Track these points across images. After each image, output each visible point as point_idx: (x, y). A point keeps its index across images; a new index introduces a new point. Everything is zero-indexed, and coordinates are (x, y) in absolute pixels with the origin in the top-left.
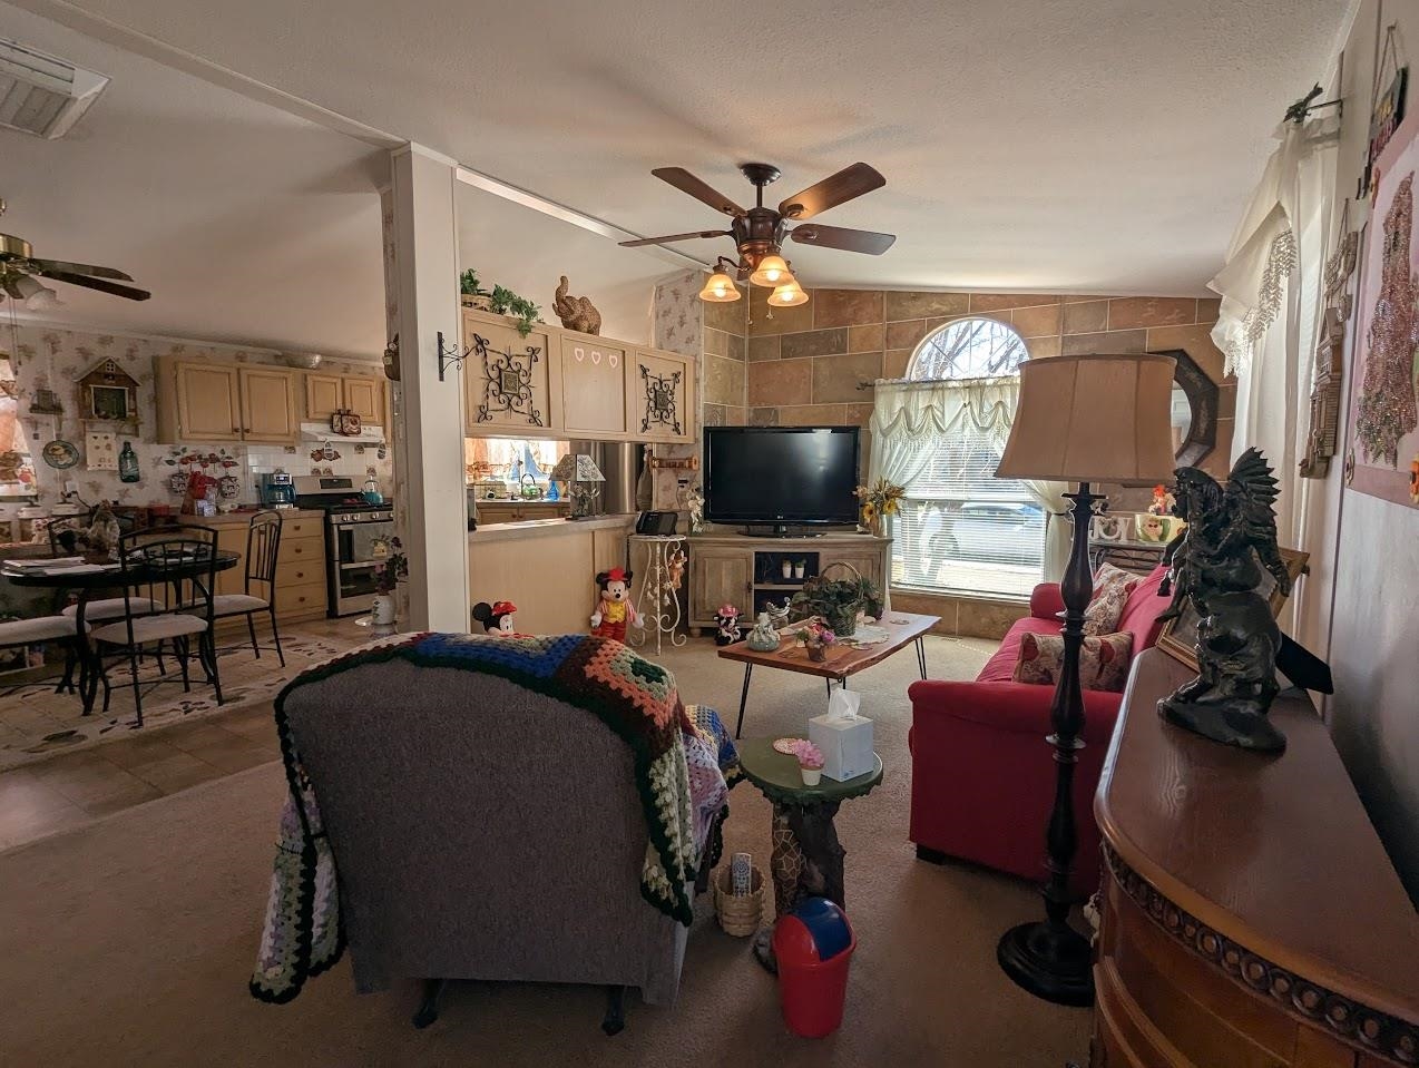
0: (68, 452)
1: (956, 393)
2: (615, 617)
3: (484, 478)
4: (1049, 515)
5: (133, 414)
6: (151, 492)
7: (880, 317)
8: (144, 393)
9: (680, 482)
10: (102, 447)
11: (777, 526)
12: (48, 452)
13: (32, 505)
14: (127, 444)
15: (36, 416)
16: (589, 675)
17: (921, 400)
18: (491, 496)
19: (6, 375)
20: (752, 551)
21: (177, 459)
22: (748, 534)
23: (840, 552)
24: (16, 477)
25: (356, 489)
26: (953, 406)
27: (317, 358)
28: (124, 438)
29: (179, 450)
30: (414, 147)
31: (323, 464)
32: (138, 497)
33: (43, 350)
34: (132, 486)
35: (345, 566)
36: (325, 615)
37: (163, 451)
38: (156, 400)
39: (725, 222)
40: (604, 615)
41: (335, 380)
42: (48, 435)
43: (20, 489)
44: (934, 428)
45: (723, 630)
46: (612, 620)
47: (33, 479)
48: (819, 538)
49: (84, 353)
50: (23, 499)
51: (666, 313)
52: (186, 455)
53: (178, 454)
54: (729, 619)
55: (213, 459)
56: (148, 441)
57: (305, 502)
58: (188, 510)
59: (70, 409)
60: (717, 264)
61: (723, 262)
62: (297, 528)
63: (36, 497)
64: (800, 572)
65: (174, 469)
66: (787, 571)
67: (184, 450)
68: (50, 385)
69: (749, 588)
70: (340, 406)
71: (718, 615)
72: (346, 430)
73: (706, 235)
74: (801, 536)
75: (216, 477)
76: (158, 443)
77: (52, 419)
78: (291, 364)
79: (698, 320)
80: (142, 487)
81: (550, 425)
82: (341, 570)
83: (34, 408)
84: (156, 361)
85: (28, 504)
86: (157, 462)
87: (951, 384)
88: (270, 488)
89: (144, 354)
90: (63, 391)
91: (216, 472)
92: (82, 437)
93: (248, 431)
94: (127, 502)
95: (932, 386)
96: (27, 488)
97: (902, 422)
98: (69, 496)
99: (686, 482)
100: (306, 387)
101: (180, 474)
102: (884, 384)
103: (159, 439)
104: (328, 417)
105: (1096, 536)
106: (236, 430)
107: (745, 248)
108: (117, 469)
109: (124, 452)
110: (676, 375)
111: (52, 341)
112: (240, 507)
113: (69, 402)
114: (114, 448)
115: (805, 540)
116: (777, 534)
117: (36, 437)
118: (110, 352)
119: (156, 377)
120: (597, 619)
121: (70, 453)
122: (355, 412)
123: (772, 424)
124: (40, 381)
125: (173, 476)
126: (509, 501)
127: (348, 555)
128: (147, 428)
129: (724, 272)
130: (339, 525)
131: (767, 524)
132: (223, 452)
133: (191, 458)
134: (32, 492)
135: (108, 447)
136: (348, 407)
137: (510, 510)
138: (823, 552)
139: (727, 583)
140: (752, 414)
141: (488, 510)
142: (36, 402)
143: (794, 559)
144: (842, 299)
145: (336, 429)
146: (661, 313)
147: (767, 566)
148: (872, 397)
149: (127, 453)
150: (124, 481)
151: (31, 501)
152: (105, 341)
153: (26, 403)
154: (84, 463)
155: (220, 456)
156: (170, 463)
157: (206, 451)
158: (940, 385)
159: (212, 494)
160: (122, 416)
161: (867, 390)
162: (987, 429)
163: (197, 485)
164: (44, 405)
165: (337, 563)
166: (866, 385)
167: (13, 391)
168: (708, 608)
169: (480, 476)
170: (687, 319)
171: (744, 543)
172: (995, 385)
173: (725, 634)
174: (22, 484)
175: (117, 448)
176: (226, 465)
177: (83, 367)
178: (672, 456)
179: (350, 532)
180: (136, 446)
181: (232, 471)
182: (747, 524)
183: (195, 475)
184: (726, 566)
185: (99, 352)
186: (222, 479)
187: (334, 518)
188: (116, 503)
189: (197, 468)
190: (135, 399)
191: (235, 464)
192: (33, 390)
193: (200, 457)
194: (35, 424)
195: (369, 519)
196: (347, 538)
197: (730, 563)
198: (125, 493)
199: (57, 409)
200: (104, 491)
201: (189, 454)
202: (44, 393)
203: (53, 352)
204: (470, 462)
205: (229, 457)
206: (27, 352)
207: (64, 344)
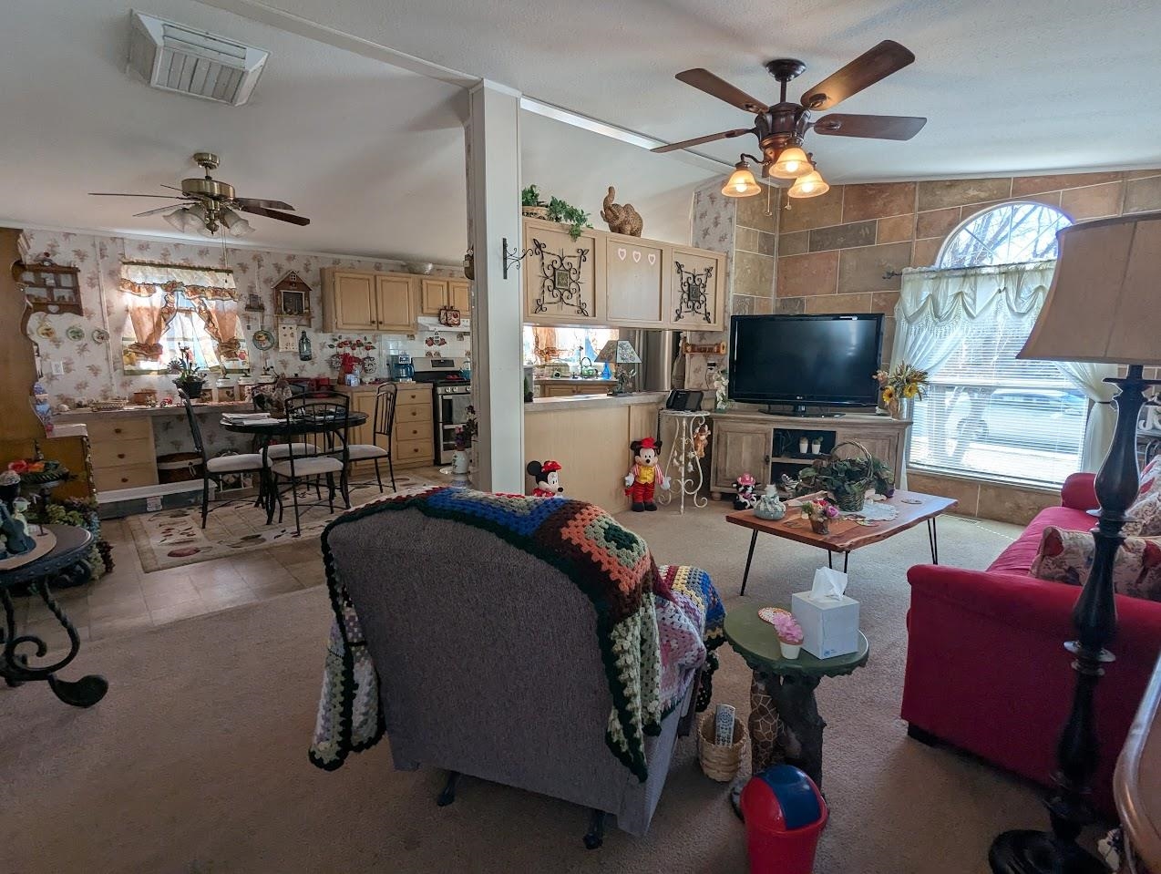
0: (268, 338)
1: (990, 279)
2: (646, 478)
3: (553, 361)
4: (1092, 403)
5: (307, 311)
6: (318, 369)
7: (911, 208)
8: (314, 295)
9: (709, 365)
10: (289, 334)
11: (796, 405)
12: (256, 338)
13: (246, 376)
14: (304, 333)
15: (249, 313)
16: (564, 537)
17: (952, 287)
18: (557, 375)
19: (230, 284)
20: (770, 428)
21: (336, 344)
22: (769, 413)
23: (856, 431)
24: (236, 356)
25: (456, 368)
26: (986, 292)
27: (430, 266)
28: (302, 329)
29: (337, 337)
30: (487, 83)
31: (435, 348)
32: (311, 371)
33: (253, 266)
34: (307, 363)
35: (447, 427)
36: (432, 463)
37: (326, 338)
38: (322, 300)
39: (747, 119)
40: (636, 477)
41: (442, 283)
42: (256, 327)
43: (239, 364)
44: (964, 314)
45: (741, 497)
46: (643, 482)
47: (247, 357)
48: (837, 419)
49: (278, 267)
50: (241, 371)
51: (703, 215)
52: (341, 341)
53: (335, 340)
54: (746, 487)
55: (359, 344)
56: (316, 331)
57: (420, 377)
58: (342, 381)
59: (269, 308)
60: (740, 161)
61: (746, 159)
62: (413, 397)
63: (249, 370)
64: (816, 449)
65: (333, 351)
66: (804, 447)
67: (340, 337)
68: (257, 291)
69: (767, 460)
70: (446, 304)
71: (737, 483)
72: (450, 322)
73: (731, 134)
74: (818, 416)
75: (361, 357)
76: (324, 332)
77: (258, 315)
78: (412, 271)
79: (730, 219)
80: (313, 364)
81: (595, 316)
82: (444, 430)
83: (248, 308)
84: (322, 271)
85: (243, 374)
86: (323, 346)
87: (984, 271)
88: (396, 365)
89: (314, 267)
90: (265, 294)
91: (360, 353)
92: (276, 327)
93: (381, 323)
94: (304, 375)
95: (963, 273)
96: (243, 364)
97: (929, 308)
98: (268, 369)
99: (714, 365)
100: (422, 289)
101: (337, 355)
102: (912, 273)
103: (324, 328)
104: (437, 312)
105: (1149, 426)
106: (373, 322)
107: (767, 143)
108: (297, 351)
109: (302, 339)
110: (708, 271)
111: (258, 259)
112: (376, 380)
113: (269, 303)
114: (295, 334)
115: (823, 419)
116: (795, 413)
117: (249, 328)
118: (295, 266)
119: (322, 283)
120: (630, 480)
121: (269, 340)
122: (456, 308)
123: (798, 313)
124: (251, 288)
125: (333, 356)
126: (571, 379)
127: (448, 420)
128: (316, 322)
129: (746, 168)
130: (443, 395)
131: (787, 403)
132: (365, 339)
133: (345, 343)
134: (246, 367)
135: (292, 335)
136: (451, 304)
137: (570, 387)
138: (840, 432)
139: (746, 455)
140: (779, 305)
141: (554, 387)
142: (248, 303)
143: (812, 436)
144: (871, 192)
145: (443, 321)
146: (698, 216)
147: (785, 441)
148: (899, 285)
149: (304, 339)
150: (302, 359)
151: (245, 373)
152: (290, 258)
153: (243, 304)
154: (277, 347)
155: (363, 342)
156: (331, 346)
157: (354, 338)
158: (973, 272)
159: (357, 369)
160: (300, 313)
161: (894, 278)
162: (1024, 314)
163: (347, 363)
164: (254, 306)
165: (441, 424)
166: (893, 274)
167: (235, 296)
168: (728, 476)
169: (550, 359)
170: (721, 220)
171: (763, 420)
172: (1036, 270)
173: (743, 500)
174: (241, 361)
175: (298, 336)
176: (367, 349)
177: (277, 278)
178: (703, 342)
179: (450, 401)
180: (310, 334)
181: (372, 353)
182: (769, 403)
183: (346, 356)
184: (747, 439)
185: (288, 266)
186: (364, 359)
187: (440, 390)
188: (296, 375)
189: (348, 350)
190: (309, 300)
191: (373, 348)
192: (247, 295)
193: (350, 343)
194: (248, 319)
195: (465, 391)
196: (448, 404)
197: (750, 437)
198: (302, 368)
199: (261, 308)
200: (290, 367)
201: (343, 340)
202: (253, 297)
203: (259, 267)
204: (542, 347)
205: (370, 343)
206: (244, 268)
207: (265, 262)
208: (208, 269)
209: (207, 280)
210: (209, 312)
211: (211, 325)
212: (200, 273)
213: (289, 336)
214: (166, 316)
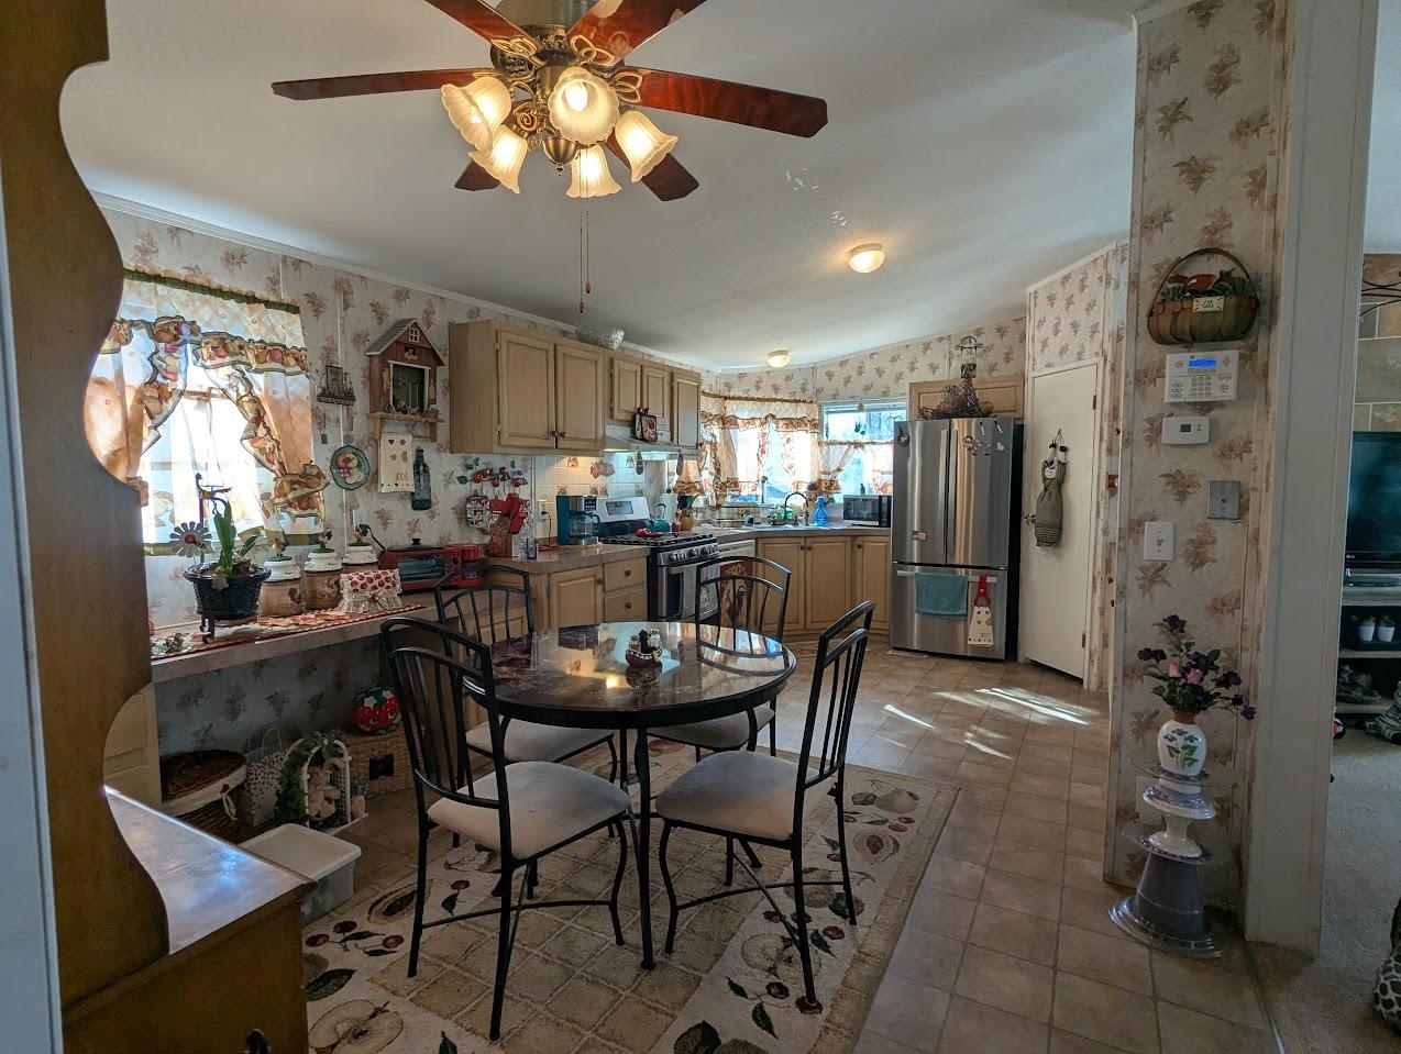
5: (431, 407)
6: (442, 525)
8: (444, 372)
10: (397, 454)
13: (324, 549)
14: (419, 452)
15: (323, 407)
19: (296, 338)
21: (469, 475)
27: (620, 335)
28: (417, 441)
29: (470, 462)
31: (601, 482)
33: (334, 303)
34: (422, 514)
37: (453, 464)
38: (451, 386)
42: (337, 440)
43: (308, 526)
49: (379, 312)
50: (313, 539)
52: (479, 468)
53: (469, 467)
55: (503, 474)
56: (443, 449)
59: (362, 402)
62: (628, 573)
64: (1387, 633)
65: (467, 489)
66: (1368, 633)
67: (476, 462)
68: (340, 359)
70: (639, 403)
72: (646, 435)
76: (452, 452)
77: (338, 412)
78: (591, 339)
80: (432, 517)
83: (322, 395)
84: (453, 329)
85: (318, 546)
86: (449, 479)
89: (440, 319)
90: (354, 368)
91: (503, 492)
92: (375, 441)
93: (564, 435)
100: (612, 375)
101: (479, 498)
103: (453, 447)
104: (629, 416)
106: (553, 433)
108: (411, 489)
109: (417, 465)
111: (343, 287)
113: (362, 386)
117: (324, 439)
119: (453, 352)
122: (651, 412)
124: (330, 351)
125: (468, 500)
128: (443, 431)
130: (667, 567)
132: (513, 465)
133: (483, 473)
134: (319, 529)
135: (405, 456)
136: (646, 405)
142: (324, 384)
143: (1373, 615)
145: (637, 434)
149: (419, 465)
150: (415, 508)
151: (318, 542)
152: (399, 294)
153: (316, 386)
154: (376, 481)
155: (509, 469)
156: (463, 480)
157: (498, 464)
160: (420, 410)
164: (334, 392)
167: (305, 365)
175: (412, 458)
176: (515, 483)
177: (378, 333)
179: (679, 577)
180: (430, 456)
181: (523, 492)
185: (396, 313)
187: (663, 558)
188: (417, 541)
189: (491, 487)
190: (434, 385)
191: (525, 483)
192: (323, 366)
193: (490, 472)
194: (322, 419)
198: (414, 526)
199: (347, 397)
200: (394, 525)
201: (481, 467)
202: (333, 371)
203: (345, 309)
204: (723, 479)
205: (519, 473)
206: (317, 305)
207: (357, 296)
208: (250, 299)
209: (248, 324)
210: (256, 400)
211: (261, 432)
212: (232, 303)
213: (399, 458)
214: (153, 406)
